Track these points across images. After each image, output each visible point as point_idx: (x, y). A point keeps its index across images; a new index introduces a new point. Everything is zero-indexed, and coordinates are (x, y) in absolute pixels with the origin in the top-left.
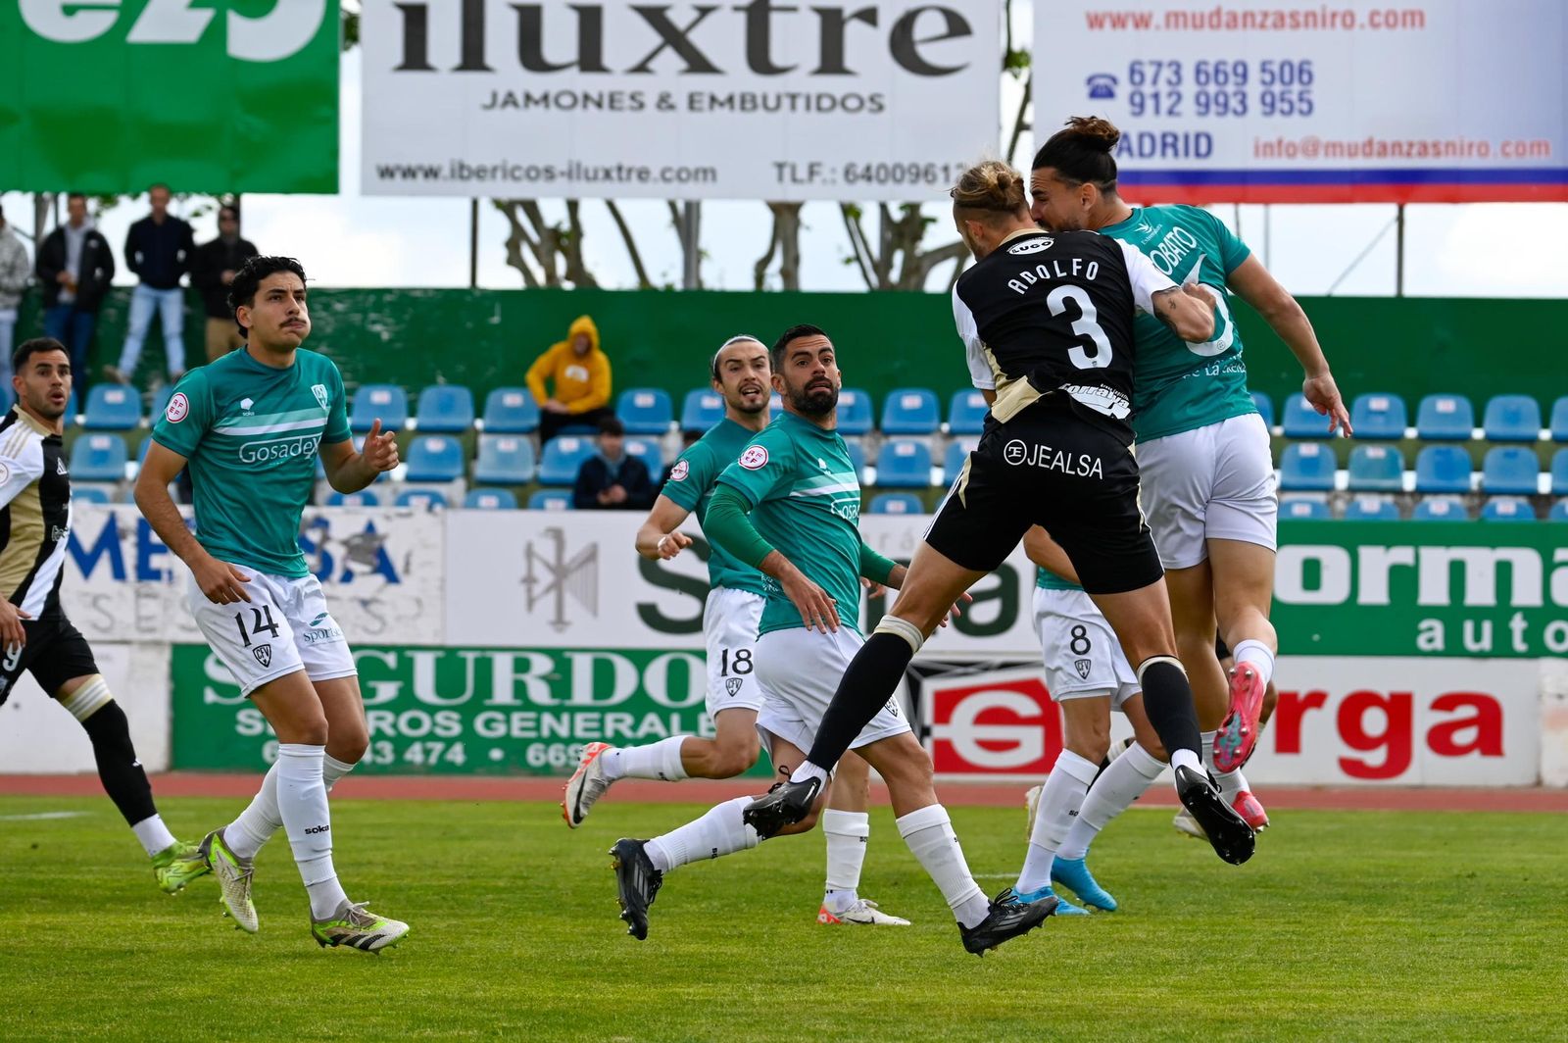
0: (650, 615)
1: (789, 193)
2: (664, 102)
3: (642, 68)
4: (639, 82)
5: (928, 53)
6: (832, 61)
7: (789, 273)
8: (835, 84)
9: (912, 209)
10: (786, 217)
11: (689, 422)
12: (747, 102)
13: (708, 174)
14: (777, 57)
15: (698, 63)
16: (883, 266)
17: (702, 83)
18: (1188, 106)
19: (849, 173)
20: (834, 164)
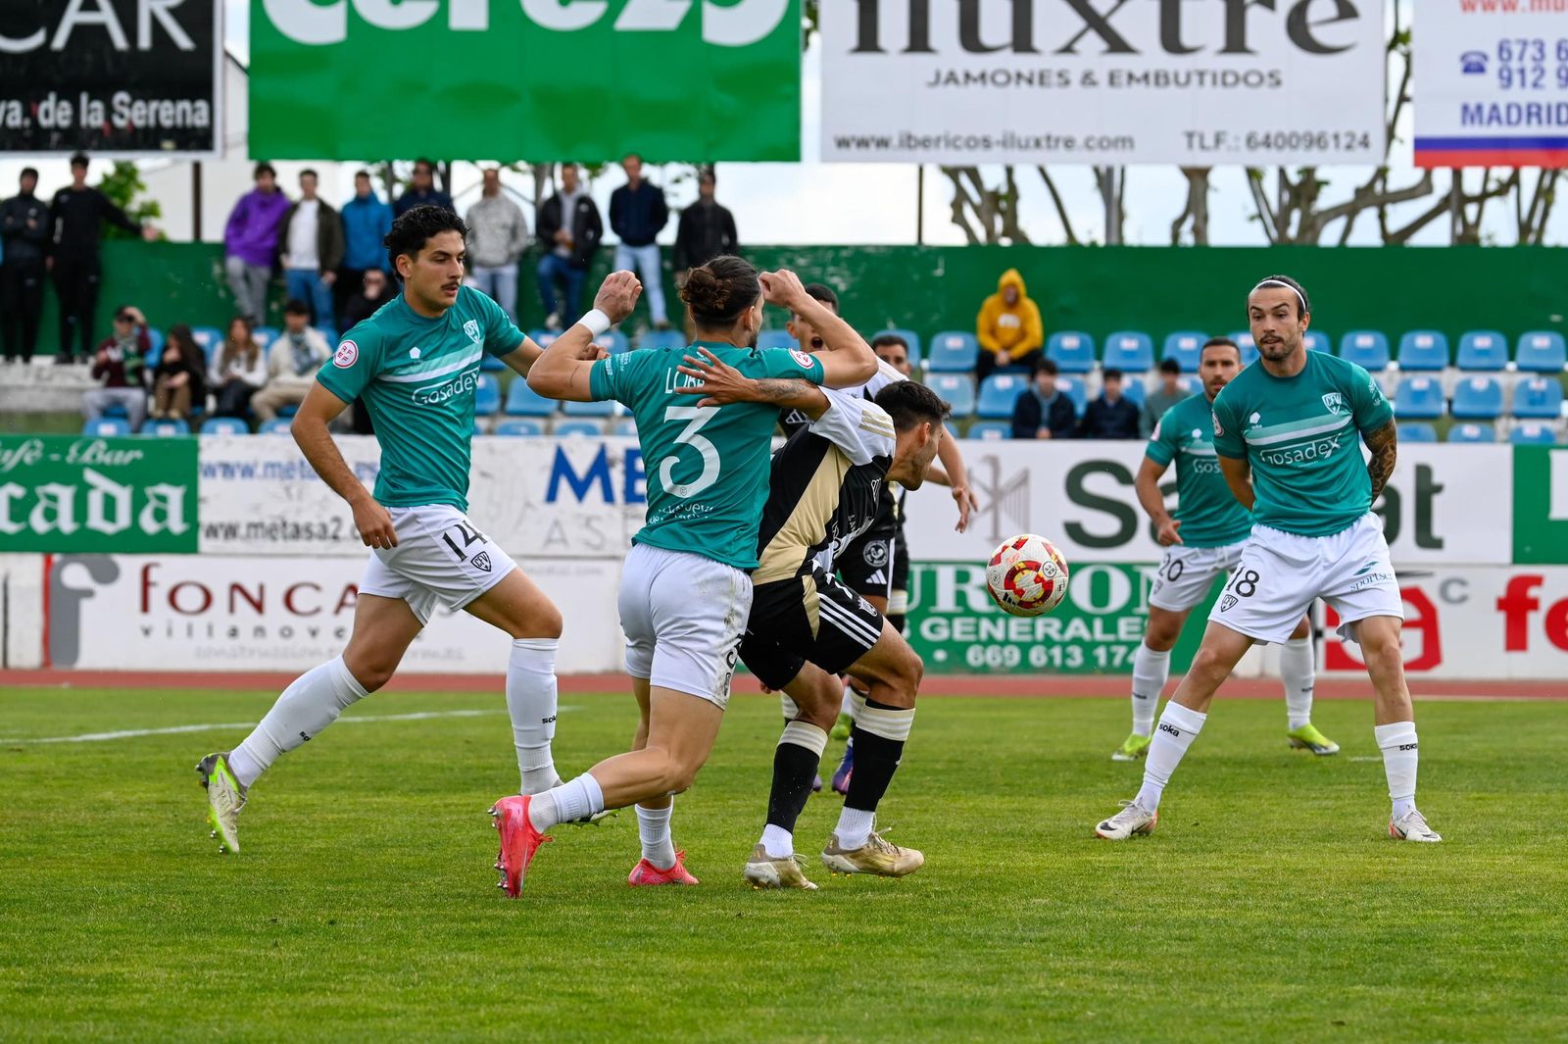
0: (1075, 532)
1: (1199, 159)
2: (1088, 79)
3: (1068, 49)
4: (1065, 62)
5: (1320, 34)
6: (1235, 42)
7: (1199, 231)
8: (1237, 63)
9: (1308, 172)
10: (1197, 177)
11: (1110, 361)
12: (1161, 79)
13: (1126, 142)
14: (1187, 38)
15: (1117, 45)
16: (1281, 221)
17: (1121, 61)
18: (1550, 80)
19: (1251, 141)
20: (1237, 132)
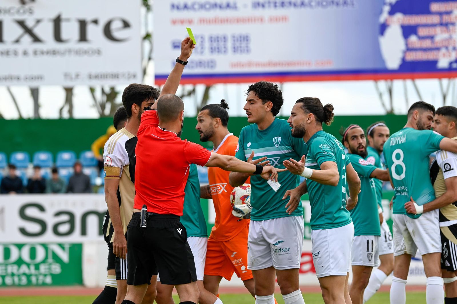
0: (23, 231)
1: (69, 84)
2: (25, 53)
3: (17, 41)
4: (16, 46)
5: (116, 34)
6: (83, 37)
7: (70, 111)
8: (84, 46)
9: (112, 89)
10: (69, 91)
11: (36, 162)
12: (54, 53)
13: (40, 78)
15: (36, 39)
16: (103, 107)
17: (38, 46)
18: (207, 51)
19: (90, 77)
20: (84, 73)
